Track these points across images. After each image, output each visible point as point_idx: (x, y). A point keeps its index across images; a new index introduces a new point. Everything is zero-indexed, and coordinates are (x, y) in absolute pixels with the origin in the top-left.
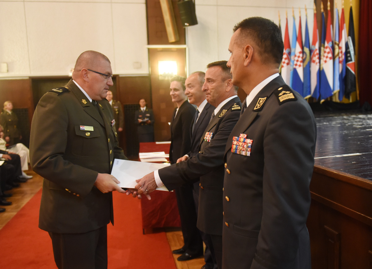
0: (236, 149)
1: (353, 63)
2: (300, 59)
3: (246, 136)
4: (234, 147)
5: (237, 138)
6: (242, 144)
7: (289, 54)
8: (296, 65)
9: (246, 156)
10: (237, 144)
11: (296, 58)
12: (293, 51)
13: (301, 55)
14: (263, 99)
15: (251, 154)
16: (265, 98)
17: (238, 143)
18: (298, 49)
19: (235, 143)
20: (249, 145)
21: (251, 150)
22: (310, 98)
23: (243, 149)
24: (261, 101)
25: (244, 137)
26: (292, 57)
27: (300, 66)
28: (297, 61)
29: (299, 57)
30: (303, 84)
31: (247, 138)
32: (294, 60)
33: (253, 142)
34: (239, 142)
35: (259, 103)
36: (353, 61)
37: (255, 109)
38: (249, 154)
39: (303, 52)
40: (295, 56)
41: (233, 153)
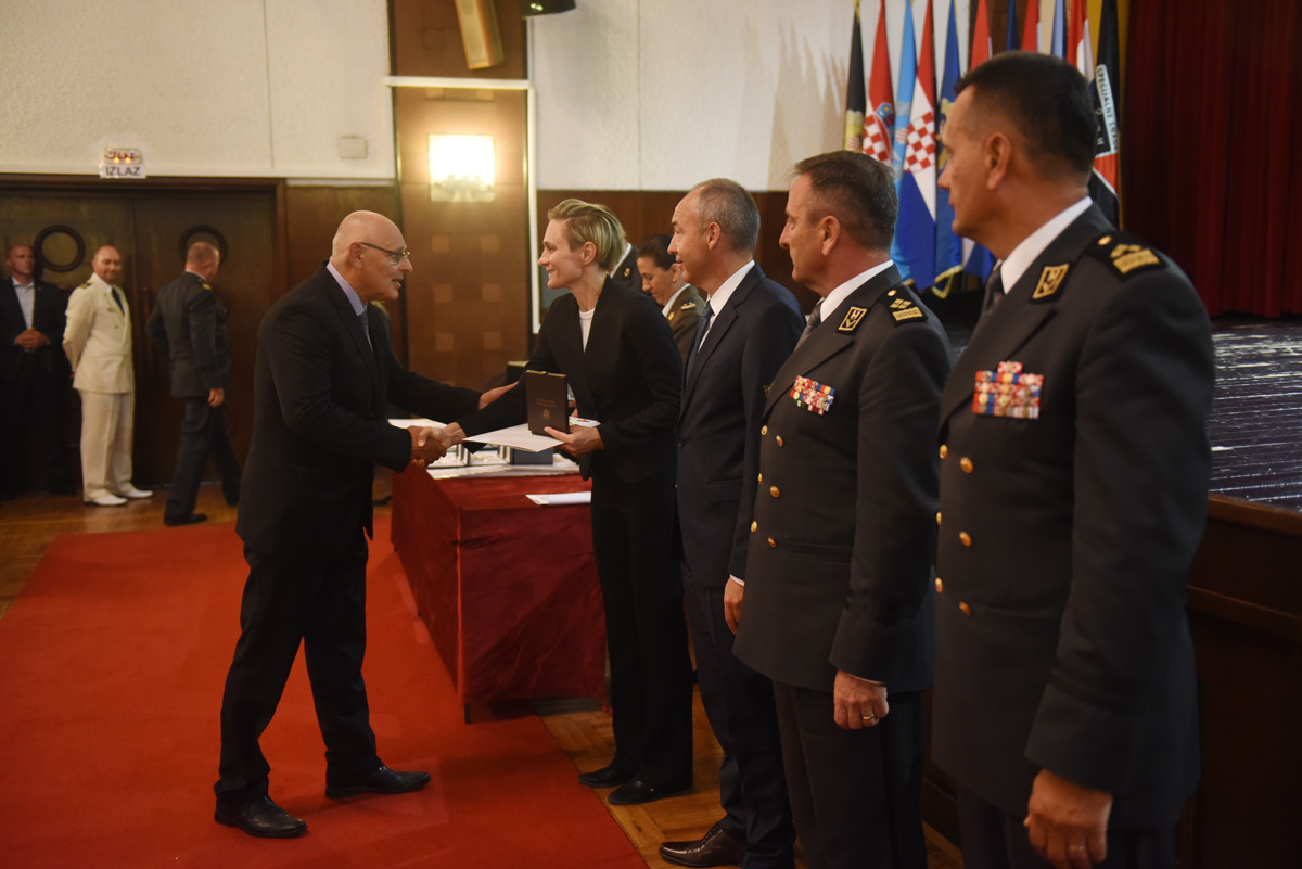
0: (991, 404)
1: (1111, 156)
2: (927, 141)
3: (1018, 367)
4: (983, 398)
5: (990, 374)
6: (1011, 389)
7: (890, 120)
8: (913, 160)
9: (1025, 420)
10: (993, 390)
11: (914, 138)
12: (901, 111)
13: (930, 127)
14: (1058, 269)
15: (1041, 413)
16: (1065, 267)
17: (997, 388)
18: (921, 105)
19: (985, 387)
20: (1035, 389)
21: (1041, 404)
22: (958, 276)
23: (1013, 402)
24: (1052, 276)
25: (1014, 371)
26: (900, 133)
27: (925, 164)
28: (917, 146)
29: (922, 132)
30: (935, 227)
31: (1024, 371)
32: (907, 143)
33: (1044, 382)
34: (998, 385)
35: (1045, 280)
36: (1113, 151)
37: (1037, 295)
38: (1034, 412)
39: (937, 116)
40: (911, 129)
41: (980, 416)
